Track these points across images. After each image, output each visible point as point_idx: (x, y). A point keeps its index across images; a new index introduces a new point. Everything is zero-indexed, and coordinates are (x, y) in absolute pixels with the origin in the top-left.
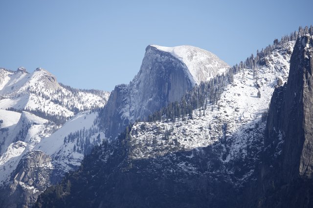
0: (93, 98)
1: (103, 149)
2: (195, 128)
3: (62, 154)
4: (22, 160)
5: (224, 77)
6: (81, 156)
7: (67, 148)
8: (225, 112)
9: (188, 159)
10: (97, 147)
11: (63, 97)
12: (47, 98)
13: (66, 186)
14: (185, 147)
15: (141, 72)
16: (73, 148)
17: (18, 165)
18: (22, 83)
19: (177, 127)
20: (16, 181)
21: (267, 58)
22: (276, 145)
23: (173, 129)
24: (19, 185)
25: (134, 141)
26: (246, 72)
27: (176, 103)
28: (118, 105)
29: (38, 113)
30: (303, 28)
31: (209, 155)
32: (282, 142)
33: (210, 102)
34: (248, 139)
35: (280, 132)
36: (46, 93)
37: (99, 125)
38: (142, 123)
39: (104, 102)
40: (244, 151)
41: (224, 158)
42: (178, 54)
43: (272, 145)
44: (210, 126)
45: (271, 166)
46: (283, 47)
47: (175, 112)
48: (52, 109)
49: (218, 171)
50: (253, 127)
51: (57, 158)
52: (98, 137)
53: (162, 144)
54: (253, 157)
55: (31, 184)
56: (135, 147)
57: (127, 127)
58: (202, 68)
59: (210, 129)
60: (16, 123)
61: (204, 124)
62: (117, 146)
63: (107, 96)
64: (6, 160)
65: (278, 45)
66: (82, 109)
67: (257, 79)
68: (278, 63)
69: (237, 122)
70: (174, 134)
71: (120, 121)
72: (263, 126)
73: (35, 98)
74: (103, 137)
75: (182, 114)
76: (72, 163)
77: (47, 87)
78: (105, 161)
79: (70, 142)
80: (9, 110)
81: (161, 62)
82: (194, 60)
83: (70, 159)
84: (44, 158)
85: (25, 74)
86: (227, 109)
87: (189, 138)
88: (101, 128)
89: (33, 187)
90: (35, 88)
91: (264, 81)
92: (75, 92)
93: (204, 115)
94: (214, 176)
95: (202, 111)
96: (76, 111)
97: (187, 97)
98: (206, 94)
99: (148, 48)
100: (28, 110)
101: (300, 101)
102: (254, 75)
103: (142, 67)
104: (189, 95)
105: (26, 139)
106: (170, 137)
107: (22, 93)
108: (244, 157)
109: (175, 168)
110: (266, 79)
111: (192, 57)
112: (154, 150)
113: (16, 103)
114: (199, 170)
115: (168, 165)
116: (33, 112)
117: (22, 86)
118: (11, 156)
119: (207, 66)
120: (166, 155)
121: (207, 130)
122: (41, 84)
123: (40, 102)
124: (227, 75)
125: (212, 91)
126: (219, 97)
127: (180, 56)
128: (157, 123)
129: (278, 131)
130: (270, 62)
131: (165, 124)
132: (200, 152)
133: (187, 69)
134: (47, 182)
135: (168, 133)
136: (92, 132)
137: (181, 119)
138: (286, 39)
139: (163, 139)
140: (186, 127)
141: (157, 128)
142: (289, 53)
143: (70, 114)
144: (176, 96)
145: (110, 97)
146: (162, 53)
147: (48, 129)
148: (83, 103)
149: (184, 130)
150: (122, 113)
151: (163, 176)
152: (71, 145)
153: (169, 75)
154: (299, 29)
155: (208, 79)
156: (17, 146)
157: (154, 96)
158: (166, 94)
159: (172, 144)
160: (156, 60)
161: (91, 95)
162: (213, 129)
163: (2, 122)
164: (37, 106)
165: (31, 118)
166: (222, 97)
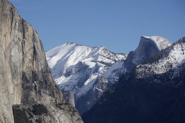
2: (160, 66)
3: (111, 77)
4: (96, 80)
6: (118, 78)
7: (113, 75)
8: (171, 60)
9: (158, 78)
10: (124, 74)
11: (111, 56)
12: (105, 57)
13: (113, 89)
14: (156, 74)
15: (139, 46)
17: (95, 82)
18: (96, 52)
19: (153, 66)
20: (95, 87)
24: (96, 89)
25: (137, 72)
26: (178, 45)
27: (152, 57)
28: (131, 59)
29: (102, 62)
31: (165, 76)
33: (165, 57)
34: (180, 70)
36: (104, 55)
37: (124, 66)
38: (140, 65)
39: (126, 57)
40: (178, 74)
41: (171, 77)
44: (165, 65)
47: (152, 61)
48: (107, 61)
49: (169, 82)
50: (181, 65)
51: (109, 79)
54: (182, 76)
56: (138, 74)
57: (135, 67)
58: (162, 44)
59: (165, 66)
60: (94, 66)
61: (163, 65)
62: (131, 74)
63: (127, 55)
64: (91, 80)
66: (118, 60)
67: (183, 47)
69: (175, 63)
70: (152, 69)
71: (132, 64)
73: (100, 57)
74: (126, 70)
75: (155, 61)
76: (115, 80)
77: (105, 53)
78: (127, 79)
79: (114, 73)
80: (91, 61)
81: (146, 42)
82: (159, 41)
84: (105, 79)
85: (97, 48)
86: (171, 59)
87: (158, 70)
89: (101, 89)
90: (100, 53)
92: (115, 54)
94: (167, 84)
95: (162, 60)
96: (115, 61)
97: (157, 55)
98: (164, 53)
99: (142, 37)
100: (98, 62)
102: (181, 46)
103: (139, 44)
104: (157, 54)
105: (98, 72)
107: (96, 55)
108: (178, 77)
109: (153, 81)
111: (158, 40)
112: (145, 75)
113: (94, 59)
114: (162, 82)
115: (150, 80)
116: (100, 62)
118: (93, 78)
119: (164, 43)
120: (149, 77)
122: (103, 52)
123: (102, 58)
124: (171, 46)
125: (166, 52)
127: (153, 40)
128: (146, 65)
131: (149, 65)
132: (162, 75)
133: (156, 44)
134: (106, 88)
135: (150, 69)
136: (122, 69)
137: (154, 63)
139: (148, 71)
140: (157, 66)
141: (146, 67)
143: (113, 62)
144: (152, 54)
145: (128, 56)
146: (147, 39)
147: (106, 68)
148: (118, 58)
149: (156, 67)
150: (133, 61)
151: (149, 84)
152: (114, 74)
153: (150, 47)
155: (164, 48)
156: (95, 75)
157: (144, 55)
158: (149, 54)
159: (152, 72)
160: (145, 41)
161: (121, 55)
162: (167, 67)
163: (89, 66)
164: (101, 60)
165: (99, 64)
166: (170, 55)
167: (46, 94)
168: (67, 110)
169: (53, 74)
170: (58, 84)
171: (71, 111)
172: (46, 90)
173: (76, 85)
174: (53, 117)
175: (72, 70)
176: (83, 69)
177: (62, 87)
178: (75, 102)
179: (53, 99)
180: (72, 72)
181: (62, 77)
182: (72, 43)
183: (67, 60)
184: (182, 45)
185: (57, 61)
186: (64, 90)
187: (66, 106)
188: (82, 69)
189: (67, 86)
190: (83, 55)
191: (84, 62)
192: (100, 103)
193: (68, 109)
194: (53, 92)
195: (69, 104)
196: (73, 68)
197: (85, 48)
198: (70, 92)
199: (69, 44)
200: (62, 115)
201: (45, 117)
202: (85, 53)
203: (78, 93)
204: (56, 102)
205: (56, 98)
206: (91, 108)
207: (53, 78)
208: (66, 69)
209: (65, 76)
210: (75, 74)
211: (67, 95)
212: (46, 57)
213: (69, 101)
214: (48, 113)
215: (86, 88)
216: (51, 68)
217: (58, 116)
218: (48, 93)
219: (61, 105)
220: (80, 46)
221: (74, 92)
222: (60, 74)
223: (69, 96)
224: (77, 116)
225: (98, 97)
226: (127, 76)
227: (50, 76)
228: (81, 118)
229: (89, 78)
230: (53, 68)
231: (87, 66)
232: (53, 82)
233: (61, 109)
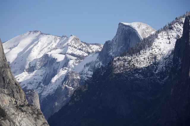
0: (96, 47)
1: (101, 69)
2: (142, 59)
3: (83, 72)
4: (66, 75)
5: (154, 35)
6: (92, 73)
7: (86, 70)
8: (155, 51)
9: (139, 73)
10: (98, 69)
11: (83, 47)
13: (85, 86)
14: (138, 67)
15: (117, 34)
16: (88, 69)
17: (65, 78)
18: (65, 42)
19: (134, 58)
20: (64, 85)
21: (173, 26)
22: (178, 64)
23: (132, 59)
24: (65, 86)
25: (115, 65)
26: (164, 33)
27: (133, 48)
28: (107, 50)
29: (72, 55)
30: (188, 12)
31: (148, 70)
32: (181, 63)
33: (148, 47)
34: (166, 62)
35: (180, 59)
36: (75, 46)
37: (99, 59)
38: (118, 57)
39: (101, 48)
40: (164, 68)
41: (155, 71)
42: (133, 26)
43: (176, 64)
44: (148, 57)
45: (176, 74)
46: (180, 21)
47: (133, 52)
48: (78, 53)
49: (153, 77)
50: (168, 57)
51: (81, 74)
52: (99, 64)
53: (127, 66)
54: (168, 70)
55: (71, 86)
56: (115, 68)
57: (112, 59)
58: (144, 32)
59: (148, 58)
60: (63, 59)
61: (146, 57)
62: (108, 68)
63: (102, 46)
64: (60, 76)
65: (177, 20)
66: (92, 52)
67: (169, 35)
68: (178, 28)
69: (160, 55)
70: (133, 62)
71: (108, 57)
72: (172, 56)
73: (71, 48)
74: (101, 64)
75: (136, 52)
76: (88, 76)
80: (60, 54)
81: (126, 30)
82: (140, 29)
83: (87, 74)
84: (76, 74)
85: (66, 38)
86: (155, 50)
87: (139, 63)
88: (100, 60)
89: (71, 87)
90: (70, 44)
91: (172, 36)
92: (88, 45)
93: (145, 52)
94: (151, 79)
95: (145, 51)
96: (89, 53)
97: (138, 45)
98: (146, 43)
99: (120, 24)
100: (68, 54)
101: (188, 44)
102: (167, 34)
103: (117, 32)
104: (139, 44)
105: (68, 67)
106: (131, 63)
107: (65, 46)
108: (164, 71)
109: (134, 76)
110: (172, 35)
111: (139, 27)
112: (124, 69)
113: (62, 51)
114: (144, 77)
115: (130, 75)
116: (70, 54)
117: (65, 43)
118: (61, 74)
119: (146, 31)
120: (129, 71)
121: (147, 59)
122: (73, 42)
123: (73, 50)
124: (155, 34)
125: (149, 42)
126: (152, 44)
127: (134, 27)
128: (125, 57)
129: (179, 58)
130: (174, 28)
131: (128, 57)
132: (144, 69)
133: (137, 32)
134: (77, 85)
135: (130, 61)
136: (96, 62)
137: (135, 55)
138: (181, 17)
139: (128, 64)
140: (138, 58)
141: (125, 59)
142: (183, 23)
143: (86, 54)
144: (133, 45)
145: (104, 46)
146: (126, 26)
147: (77, 61)
148: (92, 49)
149: (137, 60)
150: (109, 53)
151: (128, 80)
152: (87, 68)
153: (129, 36)
154: (187, 13)
155: (147, 37)
156: (64, 69)
157: (123, 45)
158: (128, 44)
159: (132, 66)
162: (150, 59)
163: (57, 59)
164: (72, 52)
165: (70, 57)
166: (153, 44)
167: (4, 93)
168: (29, 112)
169: (13, 70)
170: (20, 81)
171: (35, 114)
172: (4, 89)
173: (41, 82)
174: (12, 121)
175: (36, 64)
176: (50, 63)
177: (24, 85)
178: (40, 103)
179: (12, 100)
180: (36, 67)
181: (24, 73)
182: (36, 32)
183: (30, 51)
184: (167, 32)
185: (18, 54)
186: (26, 89)
187: (29, 108)
188: (48, 63)
189: (30, 83)
190: (49, 46)
191: (51, 55)
192: (70, 104)
193: (31, 111)
194: (12, 91)
195: (32, 105)
196: (38, 62)
197: (51, 37)
198: (34, 91)
199: (32, 33)
200: (24, 119)
201: (3, 121)
202: (52, 44)
203: (44, 92)
204: (17, 103)
205: (17, 99)
206: (60, 110)
207: (13, 74)
208: (29, 63)
209: (28, 72)
210: (40, 69)
211: (29, 94)
212: (3, 49)
213: (32, 102)
214: (7, 117)
215: (53, 86)
216: (11, 62)
217: (19, 120)
218: (6, 92)
219: (22, 106)
220: (45, 35)
221: (39, 91)
222: (22, 70)
223: (33, 96)
224: (42, 120)
225: (69, 97)
226: (102, 70)
227: (9, 72)
228: (47, 122)
229: (57, 74)
230: (13, 62)
231: (54, 59)
232: (13, 79)
233: (22, 111)
